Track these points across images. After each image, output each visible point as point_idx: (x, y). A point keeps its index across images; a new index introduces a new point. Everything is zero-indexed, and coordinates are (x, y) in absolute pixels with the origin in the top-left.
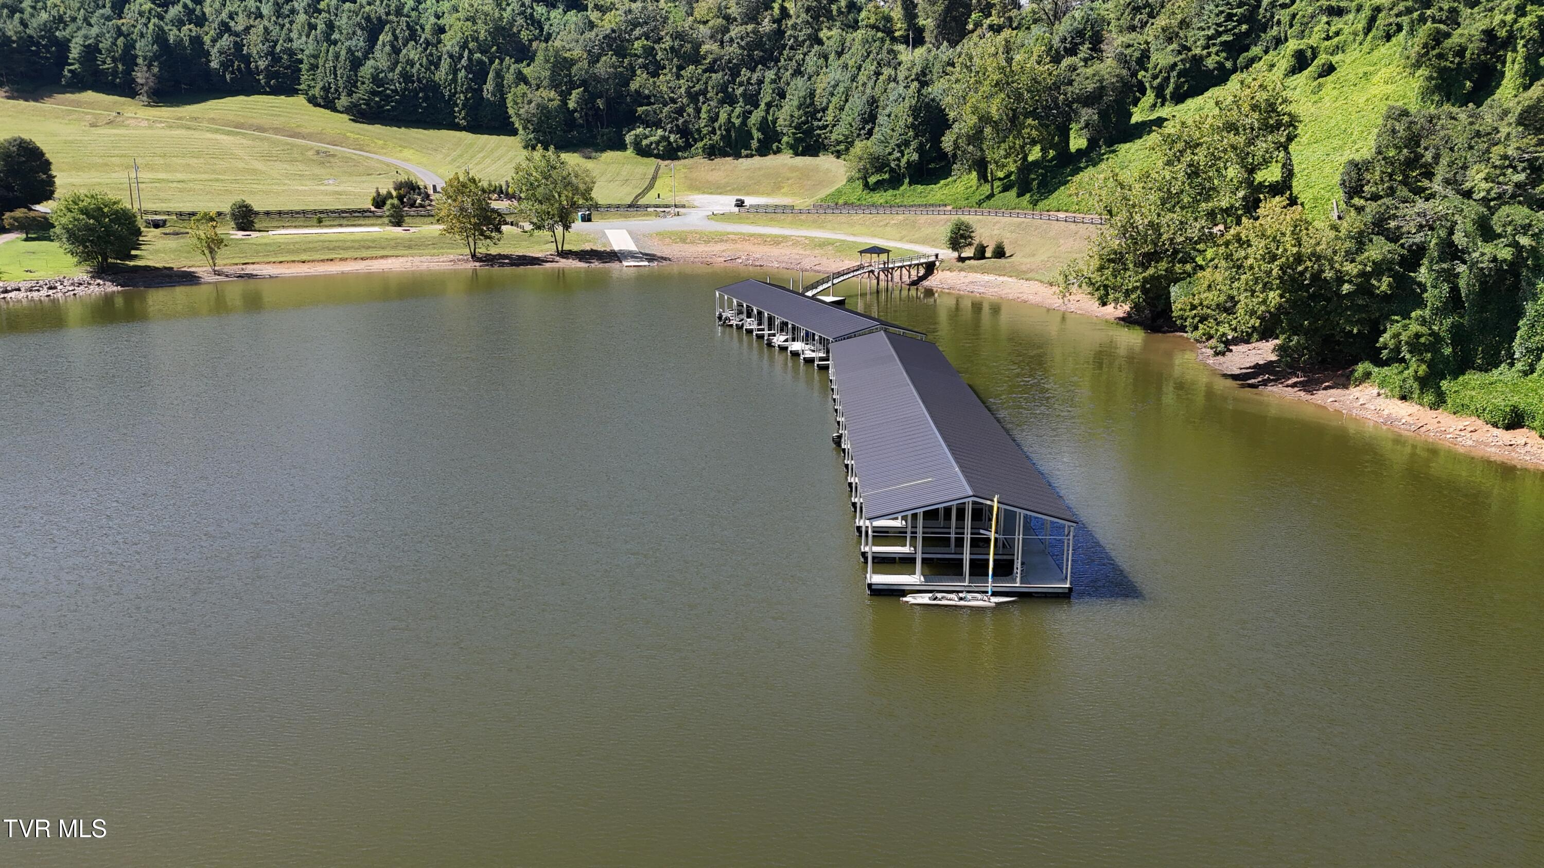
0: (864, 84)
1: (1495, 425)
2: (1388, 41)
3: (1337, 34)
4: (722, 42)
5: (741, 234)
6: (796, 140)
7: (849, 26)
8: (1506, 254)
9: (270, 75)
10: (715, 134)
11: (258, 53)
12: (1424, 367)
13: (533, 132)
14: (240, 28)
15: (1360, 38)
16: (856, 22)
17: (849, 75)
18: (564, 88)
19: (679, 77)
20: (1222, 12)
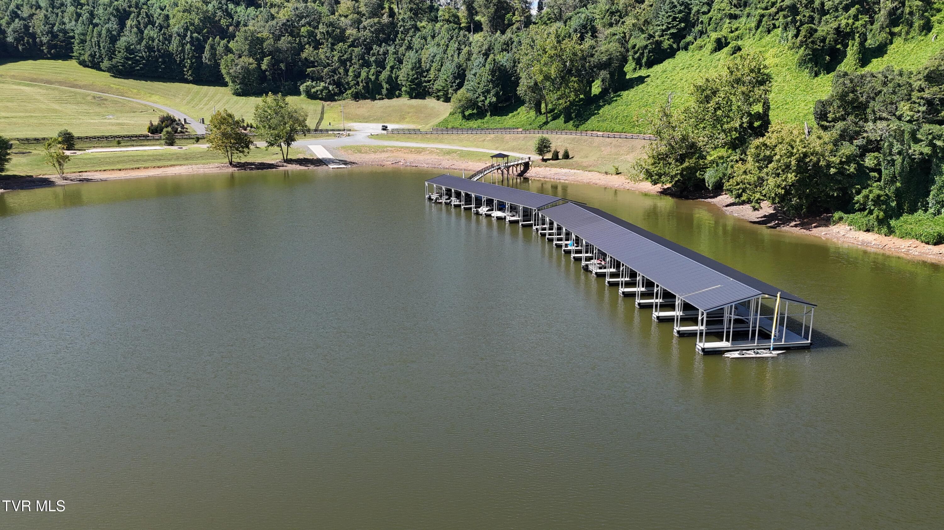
0: (452, 56)
1: (928, 243)
2: (769, 34)
3: (737, 29)
4: (359, 29)
5: (395, 147)
6: (411, 89)
7: (432, 20)
8: (927, 150)
9: (51, 46)
10: (359, 85)
11: (41, 32)
12: (882, 213)
13: (239, 84)
14: (25, 15)
15: (754, 32)
16: (437, 17)
17: (441, 50)
18: (258, 56)
19: (332, 50)
20: (670, 16)
